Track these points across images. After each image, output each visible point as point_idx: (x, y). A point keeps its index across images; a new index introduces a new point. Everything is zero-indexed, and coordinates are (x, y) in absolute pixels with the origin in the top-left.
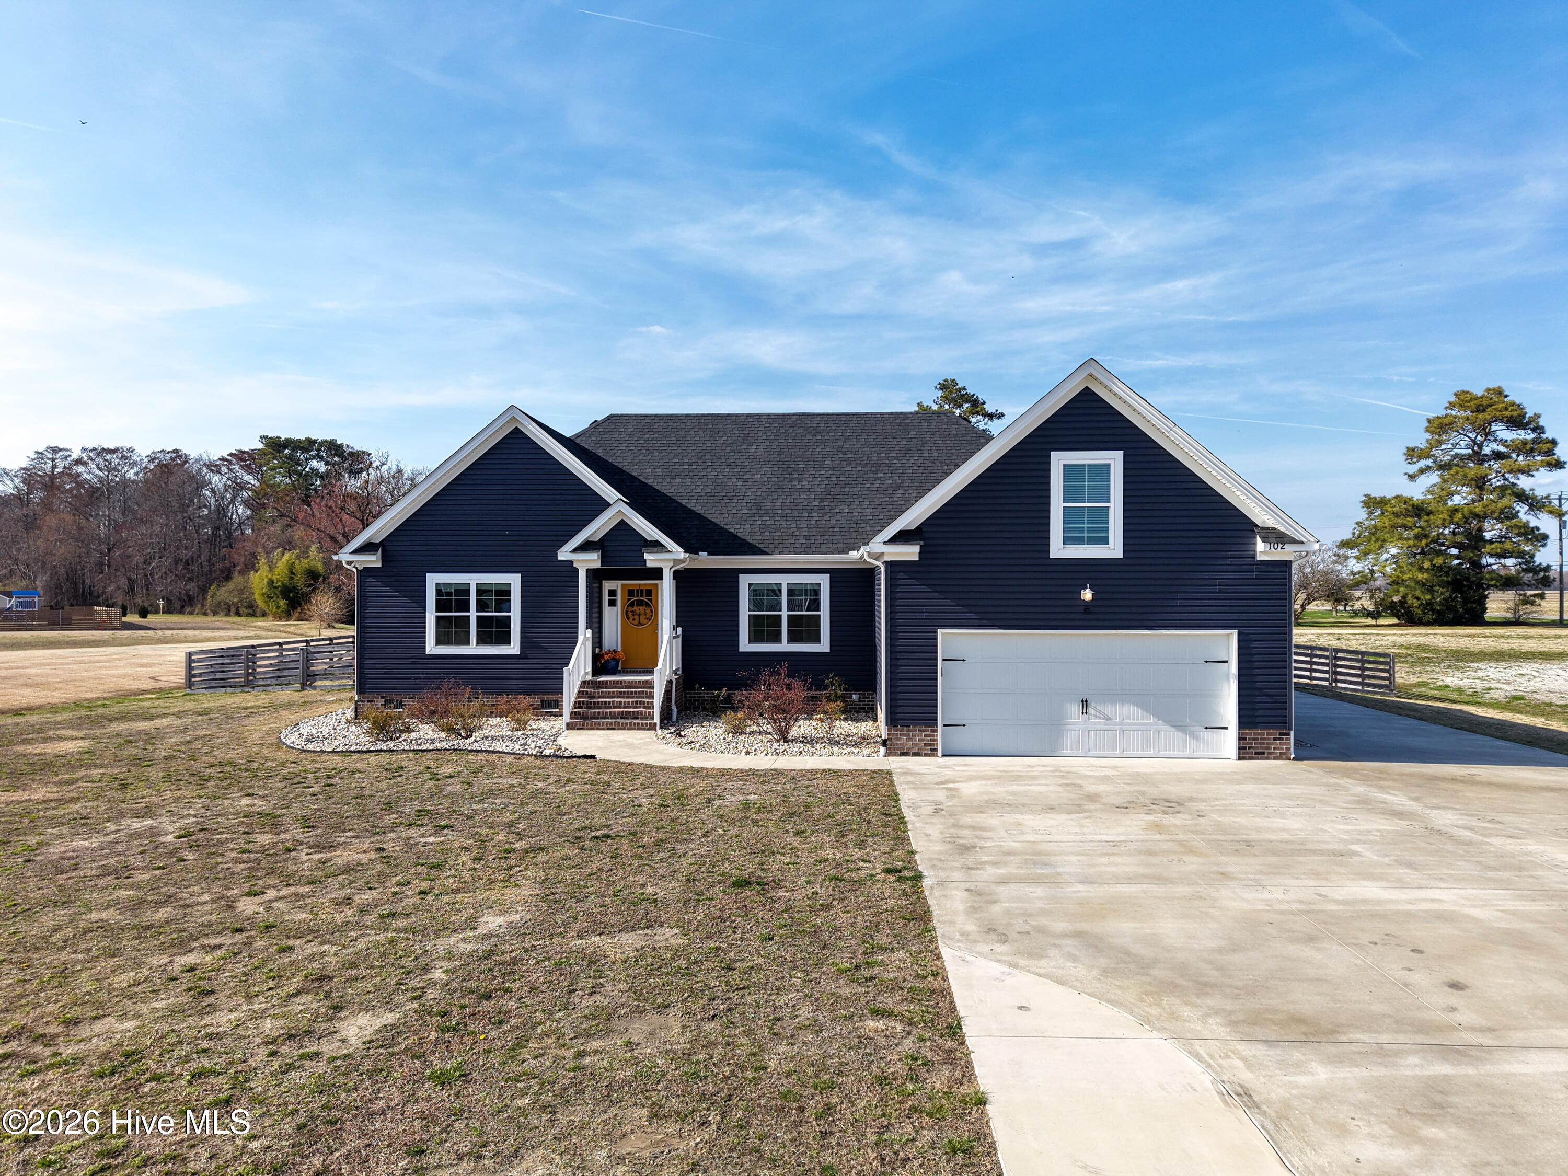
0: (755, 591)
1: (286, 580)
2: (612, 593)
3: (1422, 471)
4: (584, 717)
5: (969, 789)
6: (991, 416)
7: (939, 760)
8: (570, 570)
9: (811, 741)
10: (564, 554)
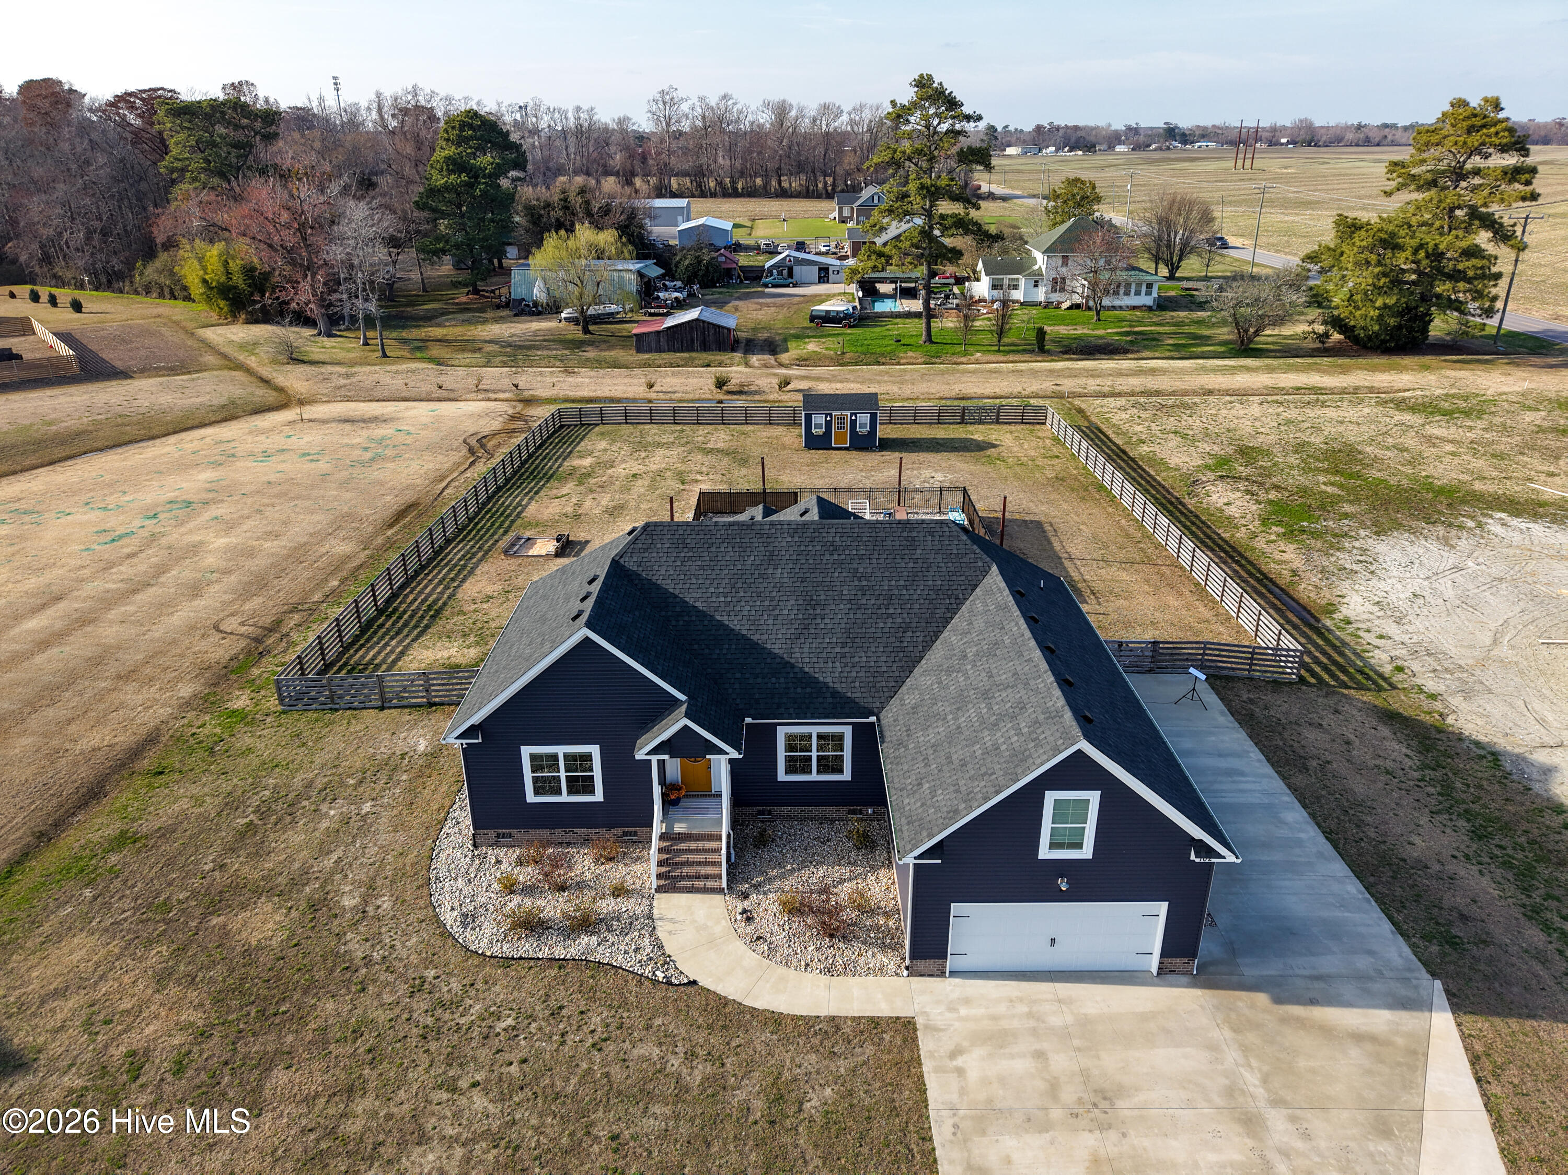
0: (790, 739)
1: (223, 279)
4: (666, 884)
6: (968, 118)
7: (949, 981)
8: (645, 763)
10: (640, 755)
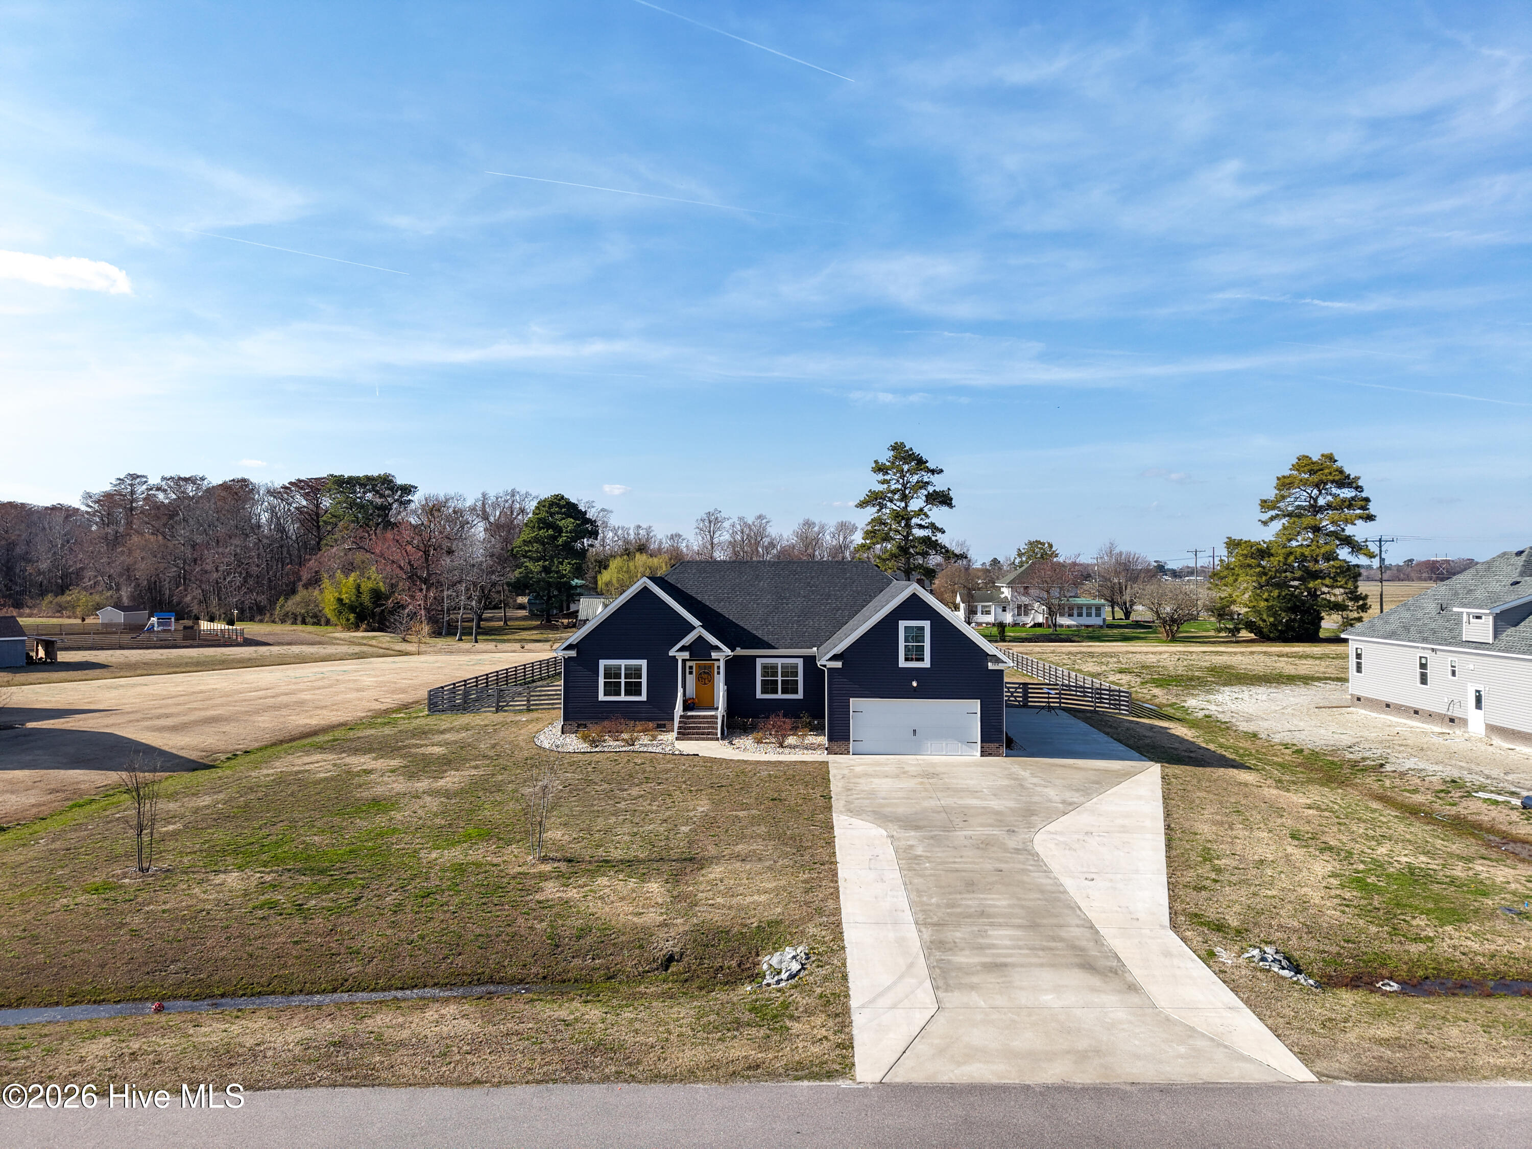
0: (765, 667)
1: (354, 598)
2: (691, 667)
3: (1272, 519)
4: (684, 734)
5: (858, 769)
7: (851, 756)
8: (674, 659)
9: (795, 747)
10: (672, 653)
